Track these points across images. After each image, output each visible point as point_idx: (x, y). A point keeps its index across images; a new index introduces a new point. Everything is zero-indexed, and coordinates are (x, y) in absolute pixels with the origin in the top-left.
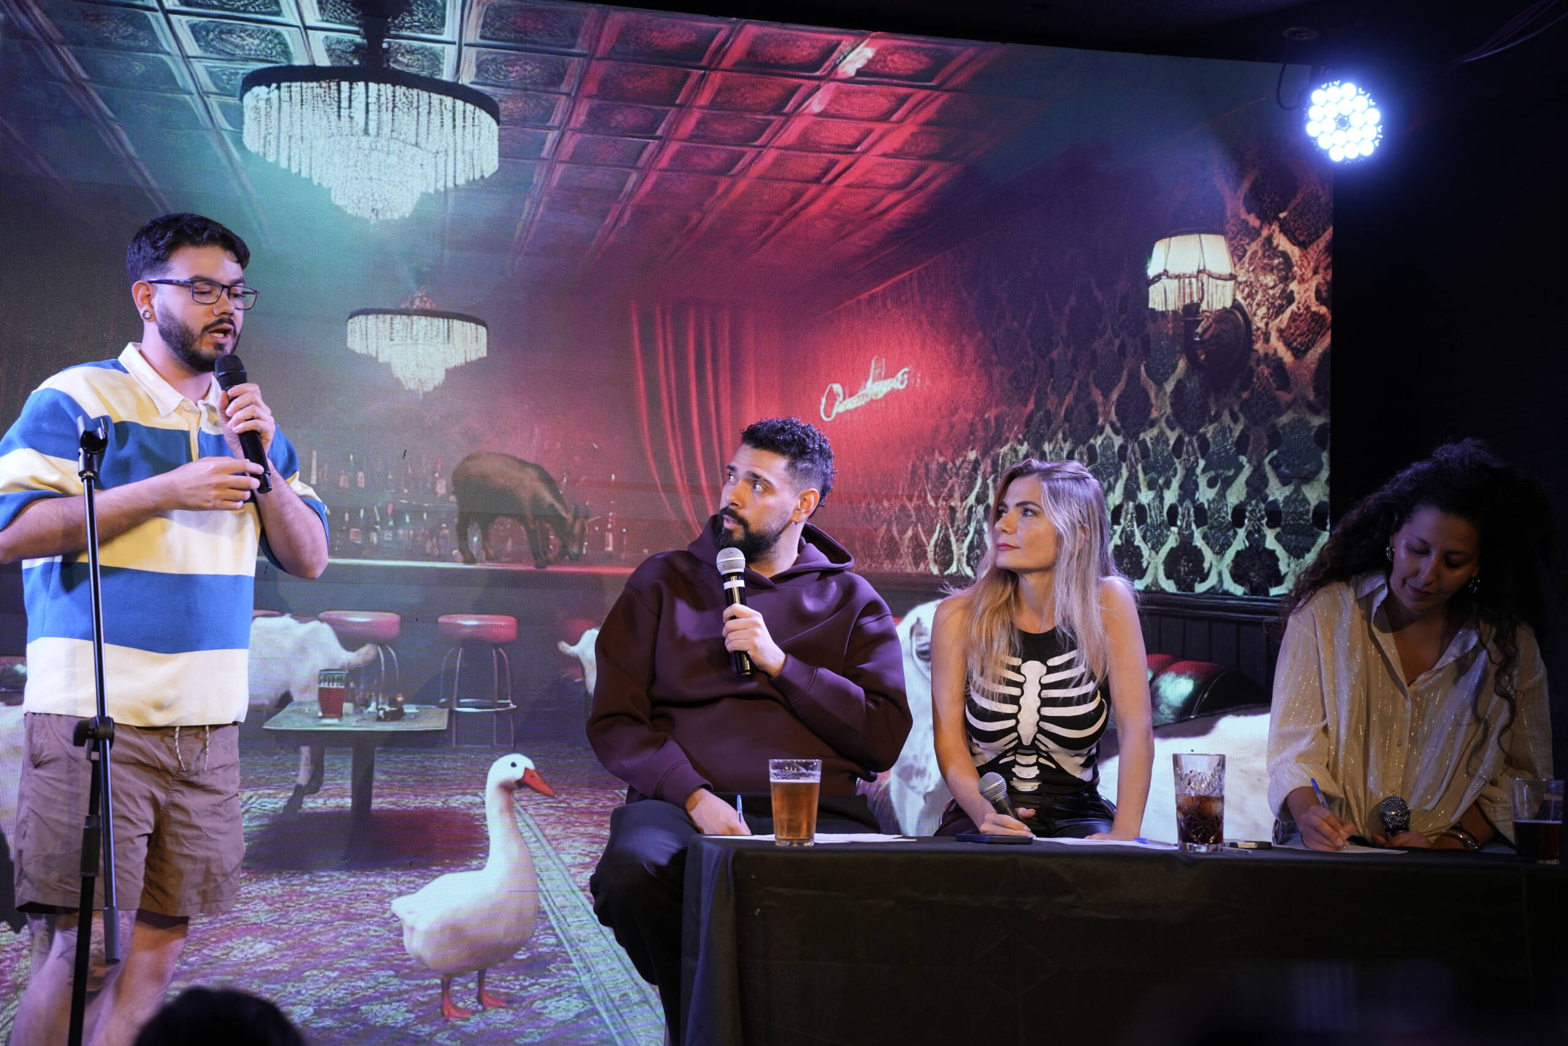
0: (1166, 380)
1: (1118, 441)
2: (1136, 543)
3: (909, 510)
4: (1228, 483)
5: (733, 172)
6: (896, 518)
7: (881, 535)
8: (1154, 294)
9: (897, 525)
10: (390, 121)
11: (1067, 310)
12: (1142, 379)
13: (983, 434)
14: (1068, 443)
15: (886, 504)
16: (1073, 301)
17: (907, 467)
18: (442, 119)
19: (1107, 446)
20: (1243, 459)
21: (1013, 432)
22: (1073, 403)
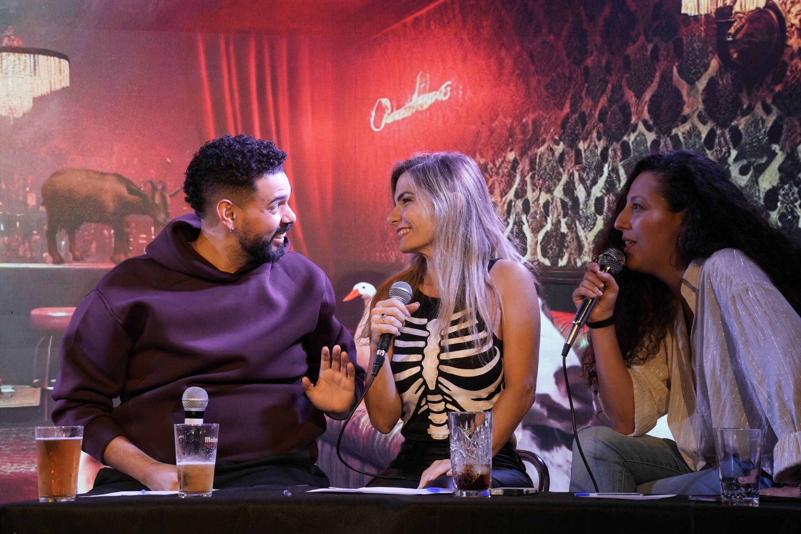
0: (698, 79)
1: (651, 137)
4: (760, 170)
11: (601, 21)
12: (675, 79)
13: (521, 137)
14: (602, 141)
16: (607, 12)
19: (641, 141)
20: (776, 147)
21: (550, 134)
22: (606, 105)
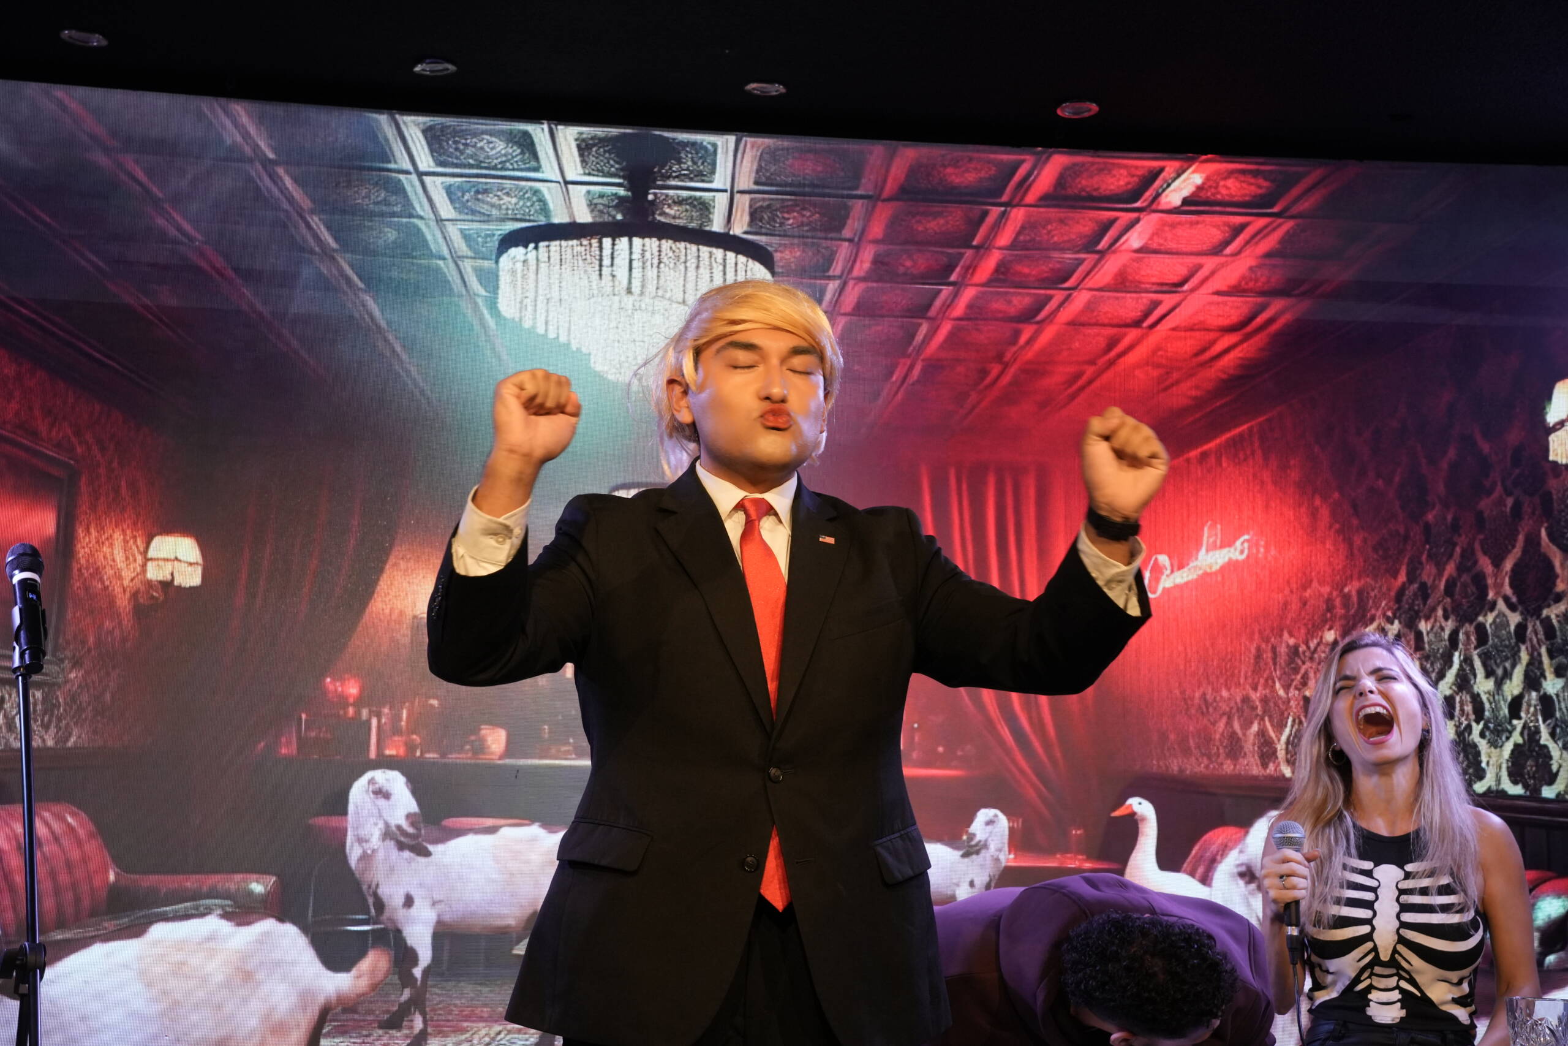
1: (1514, 619)
2: (1542, 742)
3: (1253, 701)
5: (1039, 318)
6: (1238, 710)
7: (1220, 730)
8: (1556, 444)
9: (1239, 718)
10: (655, 278)
11: (1444, 465)
12: (1543, 544)
13: (1343, 611)
14: (1450, 621)
15: (1225, 693)
16: (1452, 453)
17: (1250, 652)
18: (712, 273)
19: (1501, 624)
21: (1380, 609)
22: (1455, 574)
